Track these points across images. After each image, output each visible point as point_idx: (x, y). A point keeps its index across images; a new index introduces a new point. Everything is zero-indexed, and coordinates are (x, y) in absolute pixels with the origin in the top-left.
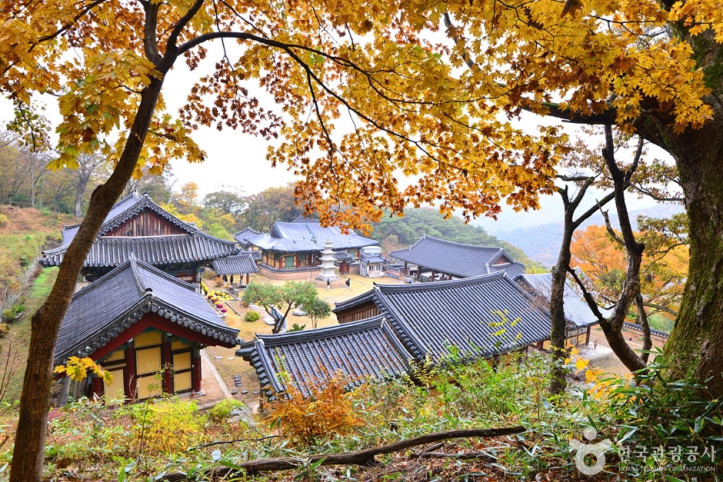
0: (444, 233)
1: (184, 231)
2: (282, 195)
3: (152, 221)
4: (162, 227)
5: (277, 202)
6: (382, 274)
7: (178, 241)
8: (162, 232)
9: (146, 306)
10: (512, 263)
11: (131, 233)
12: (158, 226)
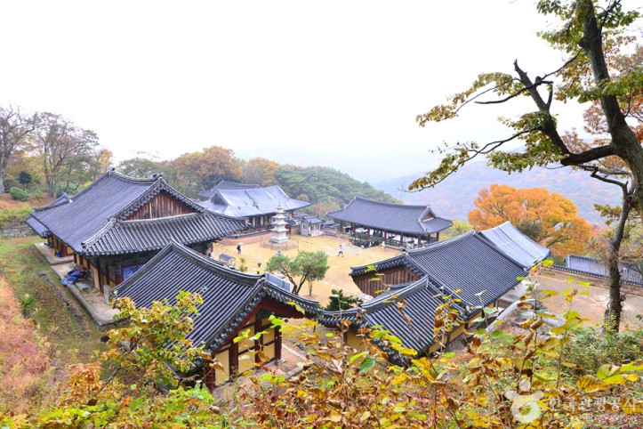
0: (340, 189)
1: (194, 210)
2: (201, 161)
3: (166, 202)
4: (175, 208)
5: (198, 167)
6: (321, 233)
7: (190, 221)
8: (175, 213)
9: (263, 290)
10: (435, 218)
11: (147, 216)
12: (170, 206)
